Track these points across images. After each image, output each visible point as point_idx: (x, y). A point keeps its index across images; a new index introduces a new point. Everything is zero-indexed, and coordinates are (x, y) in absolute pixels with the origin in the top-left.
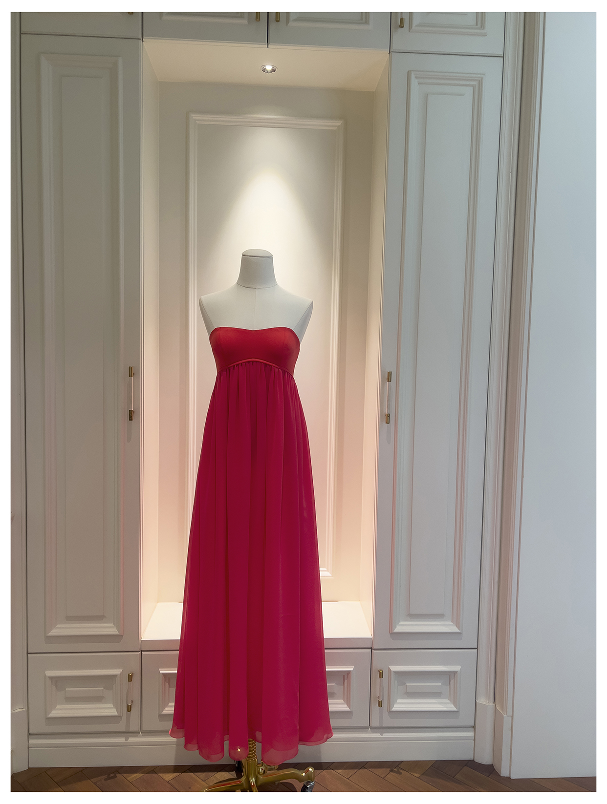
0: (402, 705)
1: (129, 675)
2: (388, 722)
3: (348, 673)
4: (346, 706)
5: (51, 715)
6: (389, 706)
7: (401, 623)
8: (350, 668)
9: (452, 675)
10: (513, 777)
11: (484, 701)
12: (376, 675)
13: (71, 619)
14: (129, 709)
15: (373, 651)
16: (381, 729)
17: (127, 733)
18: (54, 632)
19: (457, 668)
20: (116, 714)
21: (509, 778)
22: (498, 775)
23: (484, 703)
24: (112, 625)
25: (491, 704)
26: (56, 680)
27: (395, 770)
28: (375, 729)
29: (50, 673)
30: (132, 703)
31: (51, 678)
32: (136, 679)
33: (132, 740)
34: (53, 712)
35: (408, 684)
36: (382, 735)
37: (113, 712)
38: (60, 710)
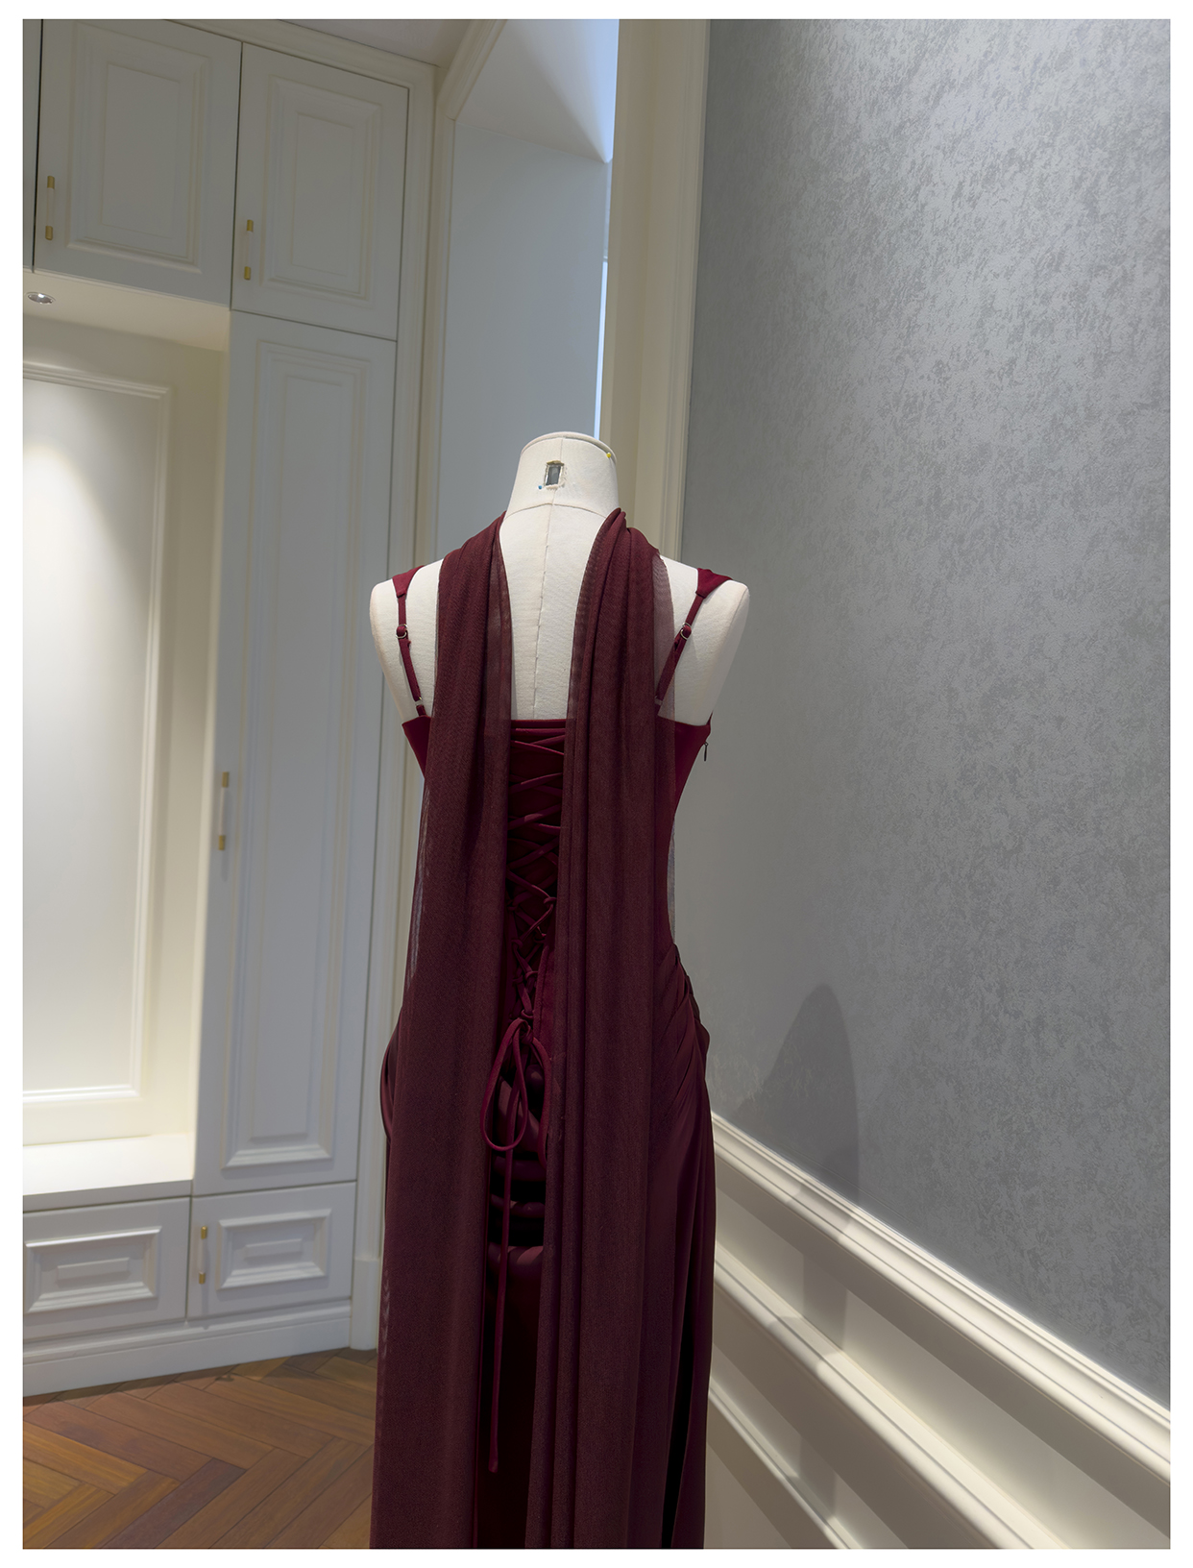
0: (238, 1278)
2: (217, 1306)
6: (219, 1281)
7: (240, 1151)
8: (156, 1231)
9: (317, 1223)
11: (366, 1256)
15: (194, 1200)
16: (206, 1319)
19: (325, 1212)
23: (366, 1259)
27: (225, 1376)
28: (195, 1321)
35: (249, 1246)
36: (206, 1327)
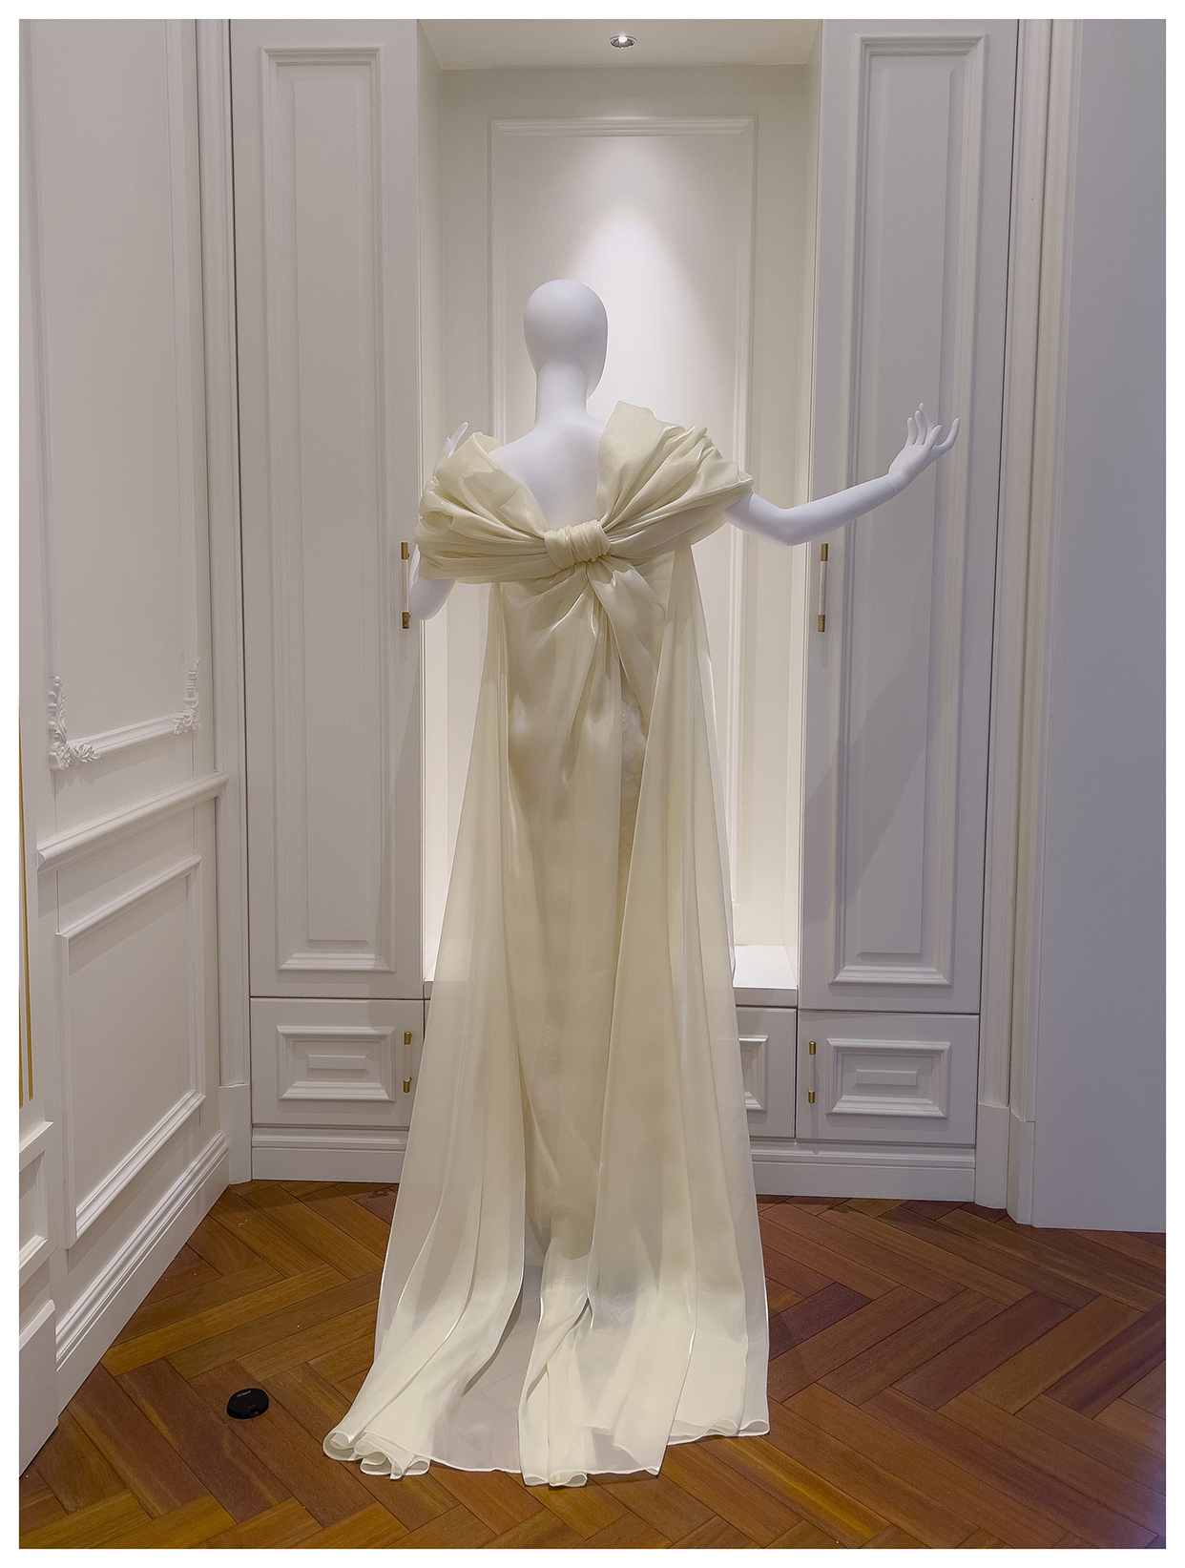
0: (849, 1104)
1: (405, 1037)
2: (827, 1131)
3: (759, 1046)
4: (755, 1102)
5: (285, 1096)
7: (849, 968)
8: (764, 1039)
9: (935, 1056)
10: (1038, 1226)
12: (804, 1051)
13: (316, 944)
14: (407, 1089)
15: (800, 1012)
16: (816, 1142)
18: (290, 964)
19: (945, 1045)
20: (386, 1096)
21: (1030, 1226)
22: (1011, 1221)
25: (1003, 1106)
26: (293, 1040)
28: (805, 1142)
29: (283, 1029)
31: (288, 1036)
34: (289, 1091)
35: (858, 1070)
36: (816, 1151)
37: (382, 1094)
38: (301, 1089)
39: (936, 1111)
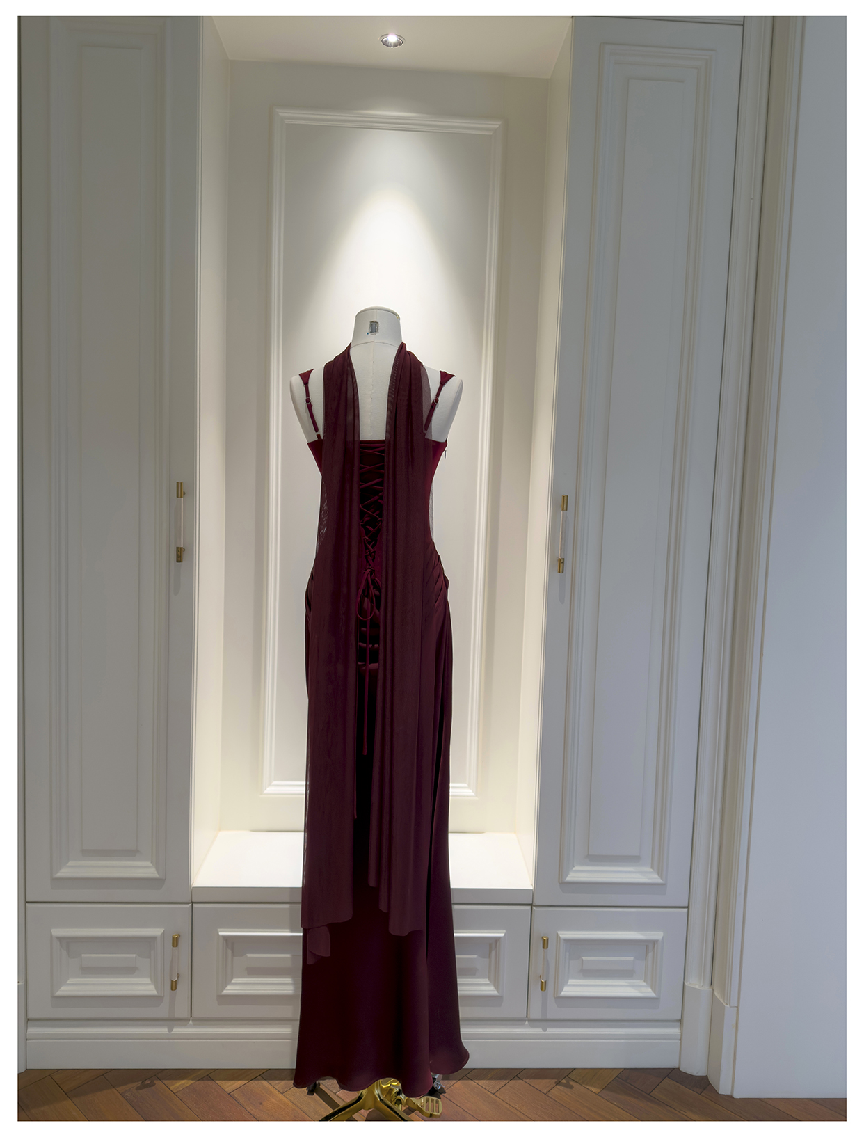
0: (574, 988)
1: (173, 938)
2: (554, 1012)
3: (497, 940)
4: (492, 988)
5: (59, 993)
6: (558, 988)
7: (576, 868)
8: (502, 935)
9: (649, 945)
10: (736, 1095)
11: (696, 983)
12: (537, 944)
13: (89, 853)
14: (174, 986)
15: (534, 908)
16: (545, 1021)
17: (172, 1021)
18: (64, 872)
19: (657, 935)
20: (154, 992)
21: (731, 1097)
22: (714, 1091)
23: (697, 987)
24: (149, 864)
25: (707, 988)
26: (66, 942)
27: (564, 1081)
28: (534, 1022)
29: (58, 932)
30: (178, 978)
31: (60, 939)
32: (184, 944)
33: (178, 1030)
34: (63, 988)
35: (584, 958)
36: (545, 1031)
37: (150, 990)
38: (73, 986)
39: (648, 992)
